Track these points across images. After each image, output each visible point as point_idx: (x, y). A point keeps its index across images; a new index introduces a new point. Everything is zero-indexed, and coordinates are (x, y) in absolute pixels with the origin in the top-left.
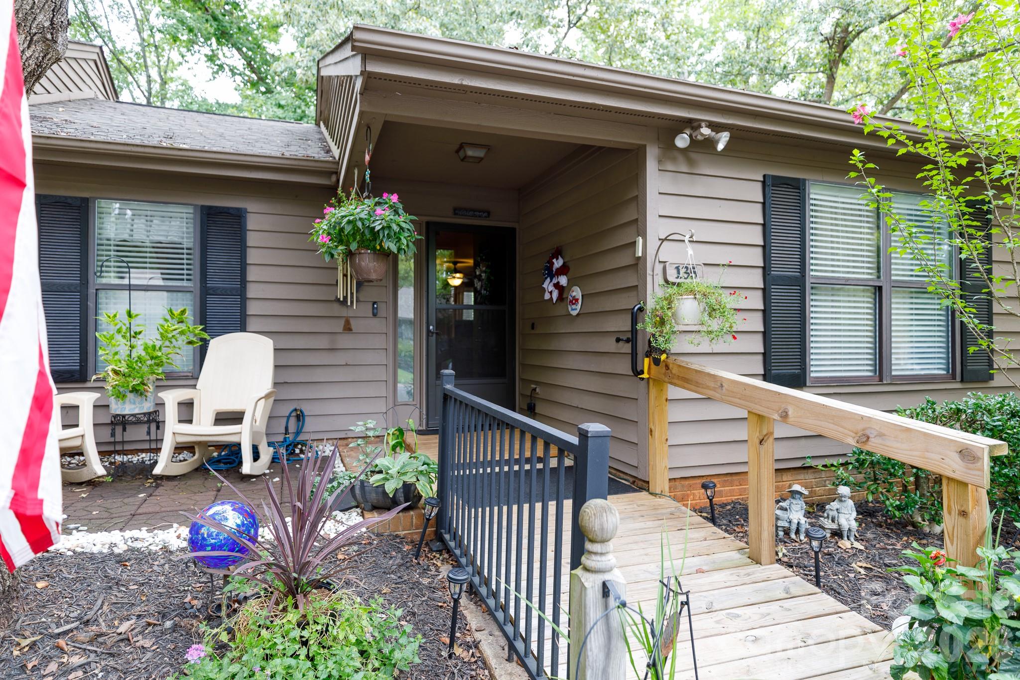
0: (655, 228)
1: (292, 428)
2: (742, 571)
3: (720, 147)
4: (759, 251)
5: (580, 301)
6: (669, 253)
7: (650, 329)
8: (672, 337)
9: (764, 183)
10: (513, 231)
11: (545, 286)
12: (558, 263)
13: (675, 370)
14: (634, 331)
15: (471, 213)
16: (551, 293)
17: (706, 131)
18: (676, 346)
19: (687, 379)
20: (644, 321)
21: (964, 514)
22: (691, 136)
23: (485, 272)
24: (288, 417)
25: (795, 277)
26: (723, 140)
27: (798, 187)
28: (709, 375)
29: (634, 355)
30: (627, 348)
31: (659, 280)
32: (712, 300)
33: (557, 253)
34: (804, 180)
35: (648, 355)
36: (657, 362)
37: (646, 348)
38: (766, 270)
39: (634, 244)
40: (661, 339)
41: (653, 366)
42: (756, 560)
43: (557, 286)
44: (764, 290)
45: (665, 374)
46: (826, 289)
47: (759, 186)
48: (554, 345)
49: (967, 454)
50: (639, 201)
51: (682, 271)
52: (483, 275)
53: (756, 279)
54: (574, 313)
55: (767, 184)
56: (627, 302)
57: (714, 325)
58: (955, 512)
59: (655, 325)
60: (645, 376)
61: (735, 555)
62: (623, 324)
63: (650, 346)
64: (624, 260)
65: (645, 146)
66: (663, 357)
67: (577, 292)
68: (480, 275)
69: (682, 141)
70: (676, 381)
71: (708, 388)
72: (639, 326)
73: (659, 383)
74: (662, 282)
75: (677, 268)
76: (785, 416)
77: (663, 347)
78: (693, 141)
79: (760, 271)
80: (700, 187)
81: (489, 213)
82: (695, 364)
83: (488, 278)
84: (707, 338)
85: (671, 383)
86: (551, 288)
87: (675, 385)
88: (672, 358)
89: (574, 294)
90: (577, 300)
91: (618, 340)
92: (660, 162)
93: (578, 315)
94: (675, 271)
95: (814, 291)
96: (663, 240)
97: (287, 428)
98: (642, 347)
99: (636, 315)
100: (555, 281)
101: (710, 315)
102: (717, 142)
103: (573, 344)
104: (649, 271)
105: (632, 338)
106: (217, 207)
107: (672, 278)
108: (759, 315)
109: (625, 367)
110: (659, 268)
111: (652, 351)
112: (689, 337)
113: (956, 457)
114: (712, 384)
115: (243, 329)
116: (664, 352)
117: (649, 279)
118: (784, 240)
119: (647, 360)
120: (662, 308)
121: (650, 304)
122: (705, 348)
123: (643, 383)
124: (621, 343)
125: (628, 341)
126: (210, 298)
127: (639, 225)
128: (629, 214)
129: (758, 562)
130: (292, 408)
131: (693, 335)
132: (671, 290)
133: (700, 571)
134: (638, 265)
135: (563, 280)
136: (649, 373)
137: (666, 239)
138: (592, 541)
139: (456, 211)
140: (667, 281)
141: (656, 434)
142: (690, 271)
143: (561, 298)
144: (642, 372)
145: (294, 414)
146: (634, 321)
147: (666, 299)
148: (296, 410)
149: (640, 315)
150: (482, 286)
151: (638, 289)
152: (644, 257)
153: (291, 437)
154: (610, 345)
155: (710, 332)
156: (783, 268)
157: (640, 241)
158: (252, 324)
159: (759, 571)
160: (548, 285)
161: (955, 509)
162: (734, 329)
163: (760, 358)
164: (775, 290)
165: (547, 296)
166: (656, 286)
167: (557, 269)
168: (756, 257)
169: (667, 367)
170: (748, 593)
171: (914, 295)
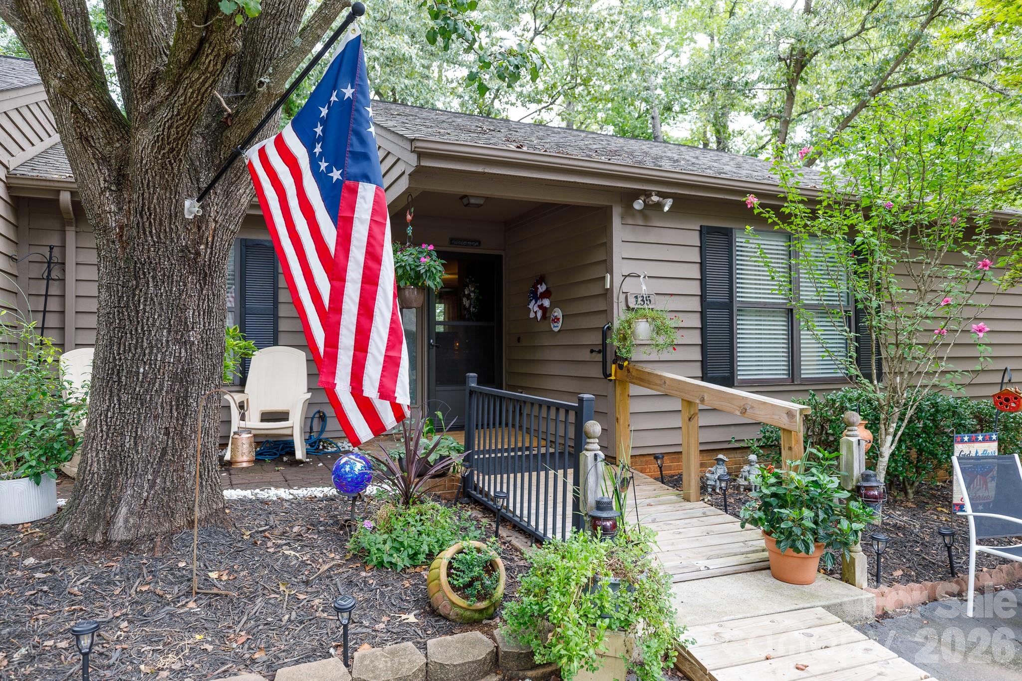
0: (620, 267)
1: (316, 428)
2: (677, 505)
3: (666, 209)
4: (698, 283)
5: (561, 320)
6: (629, 286)
7: (616, 343)
8: (632, 348)
9: (701, 231)
10: (499, 258)
11: (531, 306)
12: (542, 288)
13: (634, 373)
14: (604, 345)
15: (465, 243)
16: (536, 313)
17: (655, 199)
18: (635, 355)
19: (643, 379)
20: (611, 338)
21: (790, 448)
22: (644, 201)
23: (474, 292)
24: (312, 418)
25: (725, 303)
26: (668, 205)
27: (727, 234)
28: (657, 375)
29: (604, 363)
30: (599, 357)
31: (623, 306)
32: (659, 323)
33: (541, 280)
34: (731, 229)
35: (614, 362)
36: (621, 367)
37: (614, 357)
38: (703, 297)
39: (604, 278)
40: (624, 350)
41: (618, 370)
42: (687, 499)
43: (541, 307)
44: (701, 312)
45: (627, 376)
46: (751, 311)
47: (697, 233)
48: (539, 356)
49: (790, 414)
50: (607, 246)
51: (640, 299)
52: (472, 295)
53: (696, 305)
54: (556, 330)
55: (704, 232)
56: (599, 322)
57: (661, 340)
58: (787, 448)
59: (619, 341)
60: (613, 378)
61: (674, 498)
62: (595, 339)
63: (616, 356)
64: (595, 290)
65: (611, 207)
66: (626, 363)
67: (558, 313)
68: (469, 295)
69: (638, 205)
70: (634, 381)
71: (656, 384)
72: (608, 341)
73: (623, 383)
74: (624, 308)
75: (636, 297)
76: (702, 400)
77: (625, 356)
78: (646, 205)
79: (698, 298)
80: (652, 236)
81: (480, 243)
82: (648, 368)
83: (477, 298)
84: (655, 350)
85: (632, 383)
86: (536, 309)
87: (634, 383)
88: (632, 364)
89: (556, 314)
90: (558, 319)
91: (592, 351)
92: (622, 218)
93: (559, 331)
94: (634, 300)
95: (740, 313)
96: (626, 276)
97: (311, 428)
98: (610, 357)
99: (606, 333)
100: (539, 303)
101: (657, 333)
102: (664, 206)
103: (556, 355)
104: (615, 300)
105: (603, 349)
106: (252, 240)
107: (631, 306)
108: (698, 332)
109: (597, 372)
110: (622, 297)
111: (618, 359)
112: (642, 349)
113: (785, 416)
114: (658, 382)
115: (276, 343)
116: (626, 359)
117: (615, 305)
118: (717, 273)
119: (614, 366)
120: (624, 328)
121: (616, 324)
122: (654, 357)
123: (611, 384)
124: (594, 354)
125: (599, 352)
126: (248, 317)
127: (607, 265)
128: (600, 256)
129: (689, 501)
130: (316, 410)
131: (646, 348)
132: (630, 315)
133: (650, 505)
134: (607, 294)
135: (546, 303)
136: (615, 376)
137: (629, 275)
138: (589, 438)
139: (452, 241)
140: (628, 308)
141: (621, 421)
142: (646, 299)
143: (544, 317)
144: (610, 375)
145: (317, 415)
146: (604, 338)
147: (627, 321)
148: (319, 412)
149: (609, 333)
150: (470, 305)
151: (607, 313)
152: (612, 289)
153: (315, 435)
154: (585, 355)
155: (657, 345)
156: (717, 295)
157: (609, 276)
158: (282, 338)
159: (687, 505)
160: (533, 306)
161: (787, 446)
162: (675, 342)
163: (699, 364)
164: (710, 313)
165: (532, 315)
166: (620, 310)
167: (541, 293)
168: (695, 288)
169: (628, 371)
170: (680, 514)
171: (820, 315)
